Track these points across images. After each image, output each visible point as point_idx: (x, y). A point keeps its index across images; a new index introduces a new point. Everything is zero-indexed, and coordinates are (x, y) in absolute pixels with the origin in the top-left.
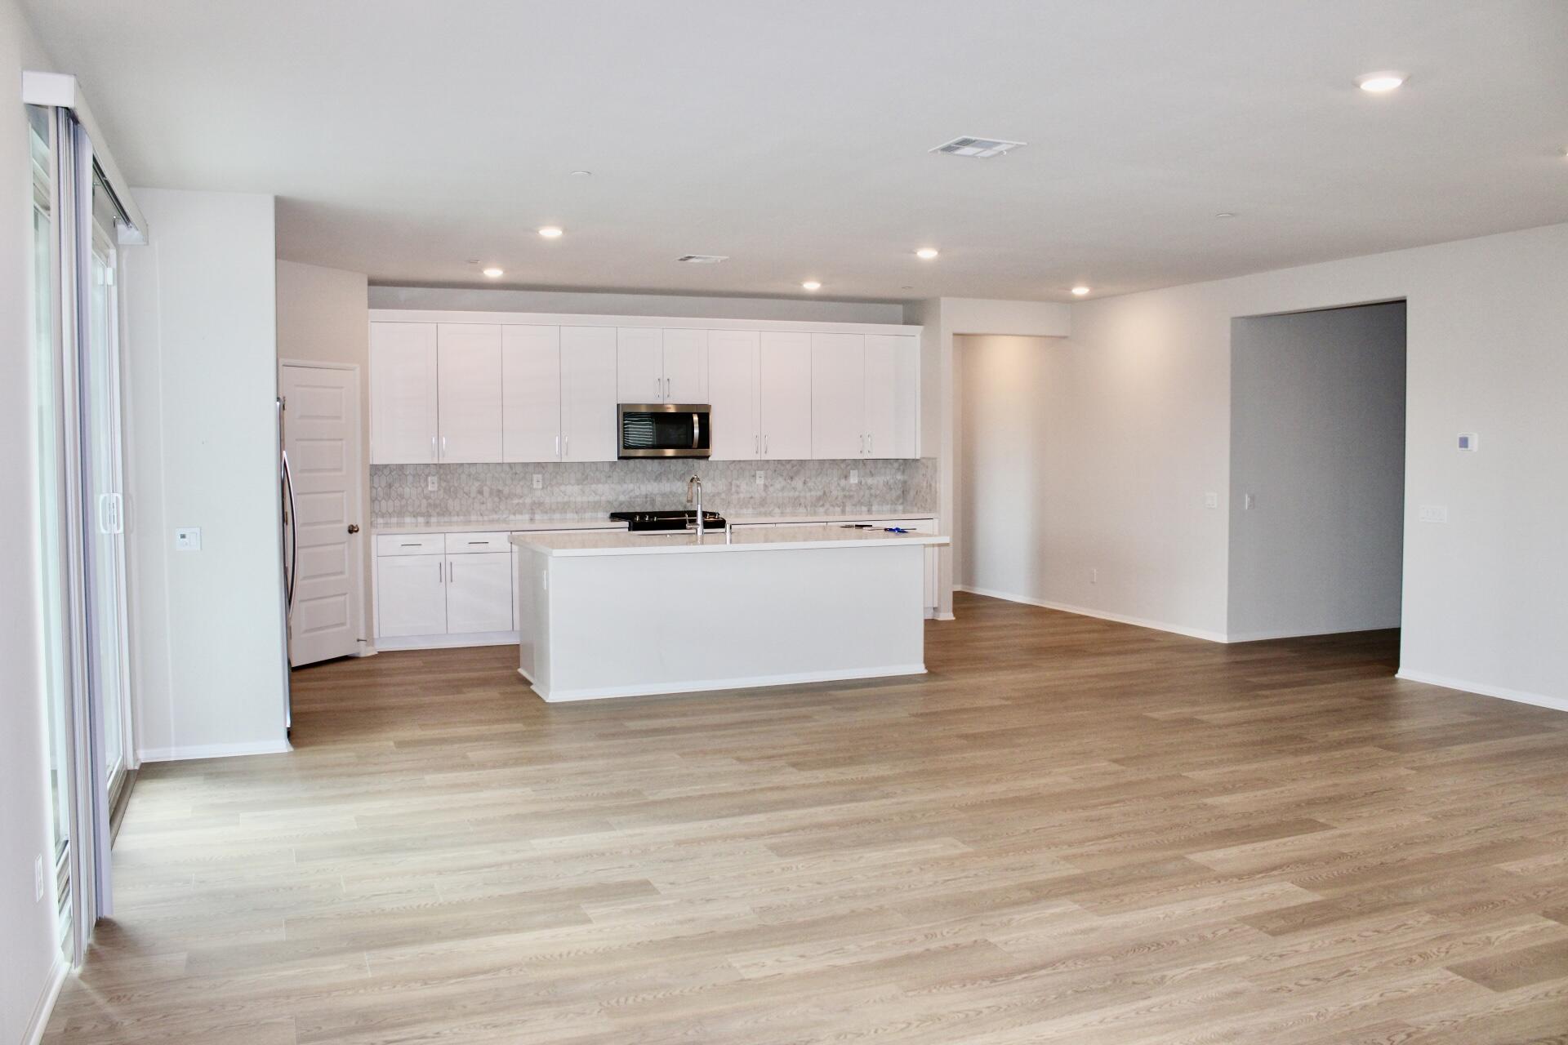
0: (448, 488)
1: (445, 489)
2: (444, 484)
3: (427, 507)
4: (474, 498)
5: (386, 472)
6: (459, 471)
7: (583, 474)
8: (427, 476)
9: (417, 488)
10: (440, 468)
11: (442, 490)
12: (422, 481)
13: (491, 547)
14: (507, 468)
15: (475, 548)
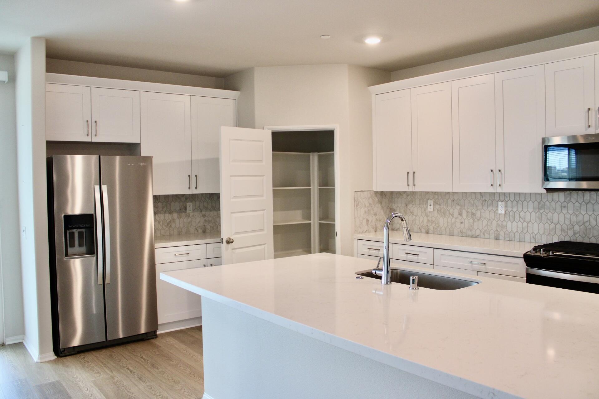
0: (439, 209)
1: (438, 210)
2: (437, 207)
3: (427, 223)
4: (456, 218)
5: (405, 196)
6: (447, 197)
7: (539, 203)
8: (428, 199)
9: (421, 208)
10: (435, 194)
11: (436, 211)
12: (424, 203)
13: (421, 258)
14: (479, 196)
15: (410, 257)
